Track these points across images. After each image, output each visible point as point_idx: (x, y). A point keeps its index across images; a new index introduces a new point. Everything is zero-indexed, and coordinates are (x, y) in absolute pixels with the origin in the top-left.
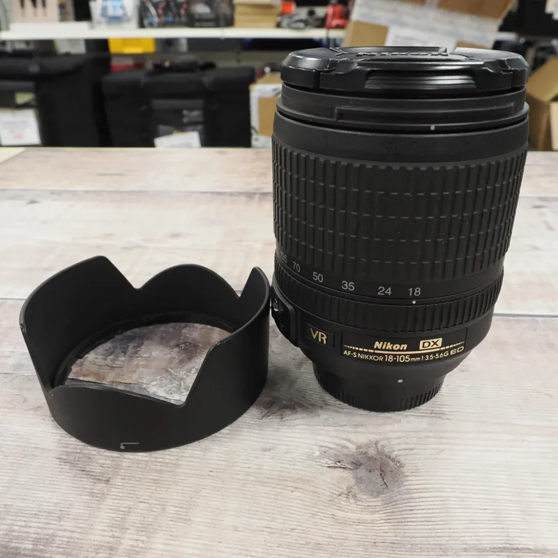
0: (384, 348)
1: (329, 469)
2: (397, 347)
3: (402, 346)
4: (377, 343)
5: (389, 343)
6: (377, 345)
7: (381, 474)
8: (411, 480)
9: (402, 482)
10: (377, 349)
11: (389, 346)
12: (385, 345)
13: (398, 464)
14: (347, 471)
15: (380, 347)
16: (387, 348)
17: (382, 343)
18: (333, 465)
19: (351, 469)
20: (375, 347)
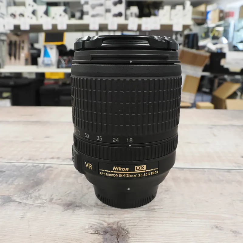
0: (118, 170)
1: (91, 235)
2: (124, 169)
3: (126, 169)
4: (114, 167)
5: (120, 167)
6: (115, 168)
7: (117, 237)
8: (132, 240)
9: (127, 241)
10: (114, 170)
11: (120, 169)
12: (118, 168)
13: (127, 232)
14: (100, 235)
15: (116, 170)
16: (119, 170)
17: (116, 167)
18: (93, 233)
19: (102, 234)
20: (114, 169)
